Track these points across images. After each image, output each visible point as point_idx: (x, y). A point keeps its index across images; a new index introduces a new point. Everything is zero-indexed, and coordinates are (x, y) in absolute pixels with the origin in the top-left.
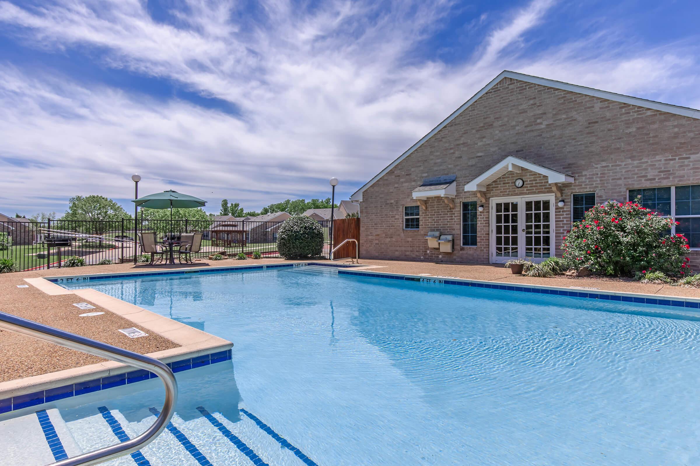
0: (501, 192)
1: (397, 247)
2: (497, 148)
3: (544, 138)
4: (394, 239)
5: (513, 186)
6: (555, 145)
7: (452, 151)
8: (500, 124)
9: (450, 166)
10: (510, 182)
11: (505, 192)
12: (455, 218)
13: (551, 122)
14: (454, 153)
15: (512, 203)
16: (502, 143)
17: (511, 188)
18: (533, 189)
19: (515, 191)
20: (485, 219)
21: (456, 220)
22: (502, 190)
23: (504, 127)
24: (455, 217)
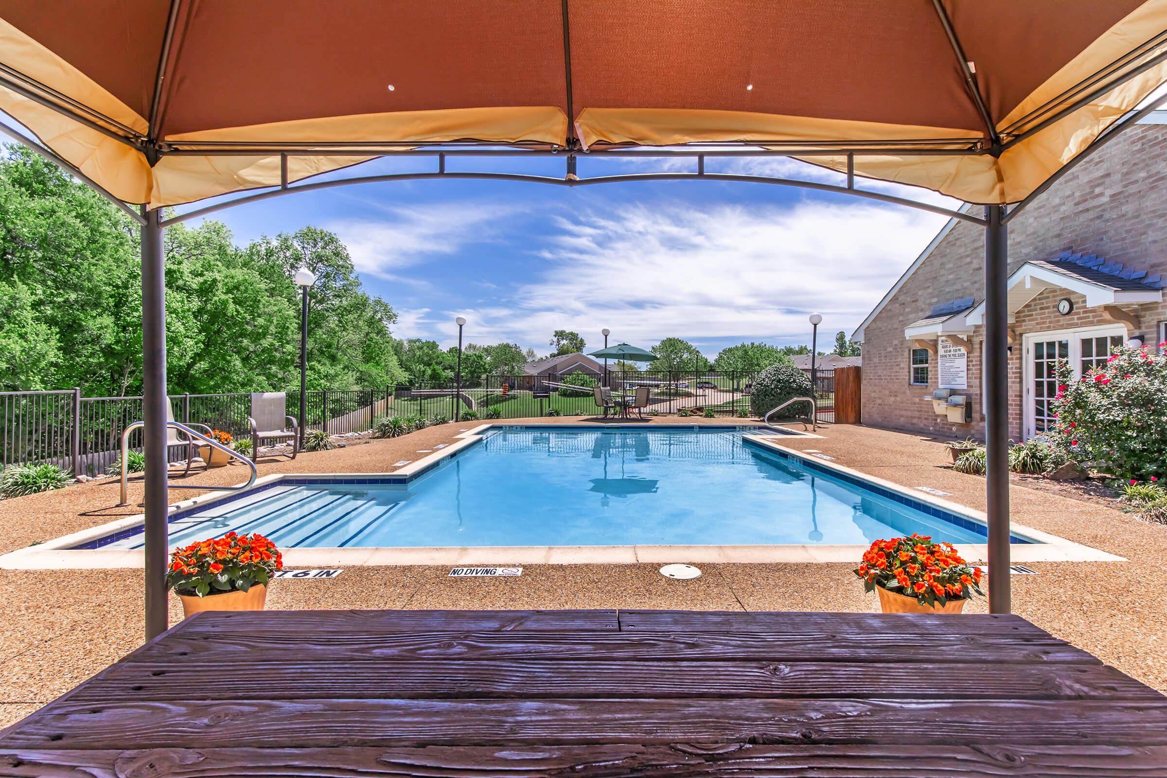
0: (1037, 324)
1: (902, 410)
2: (1031, 248)
3: (1108, 221)
4: (898, 399)
5: (1054, 312)
6: (1128, 232)
7: (968, 260)
8: (1036, 206)
9: (965, 284)
10: (1051, 305)
11: (1044, 323)
12: (974, 368)
13: (1120, 190)
14: (971, 263)
15: (1060, 343)
16: (1039, 239)
17: (1052, 315)
18: (1088, 317)
19: (1059, 321)
20: (1014, 371)
21: (974, 371)
22: (1039, 321)
23: (1042, 210)
24: (973, 365)
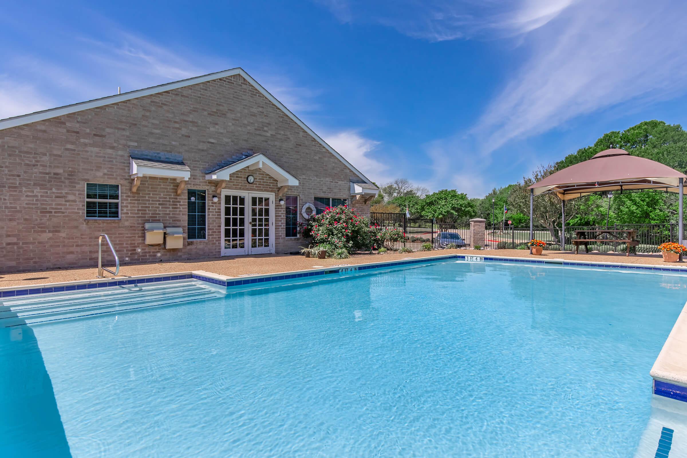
0: (234, 185)
1: (73, 246)
2: (230, 140)
3: (269, 145)
4: (63, 235)
5: (244, 181)
6: (277, 154)
7: (177, 126)
8: (233, 118)
9: (174, 143)
10: (243, 176)
11: (238, 185)
12: (181, 207)
13: (274, 134)
14: (179, 129)
15: (240, 197)
16: (235, 137)
17: (243, 182)
18: (261, 187)
19: (246, 186)
20: (217, 211)
21: (181, 209)
22: (235, 183)
23: (237, 122)
24: (180, 205)
